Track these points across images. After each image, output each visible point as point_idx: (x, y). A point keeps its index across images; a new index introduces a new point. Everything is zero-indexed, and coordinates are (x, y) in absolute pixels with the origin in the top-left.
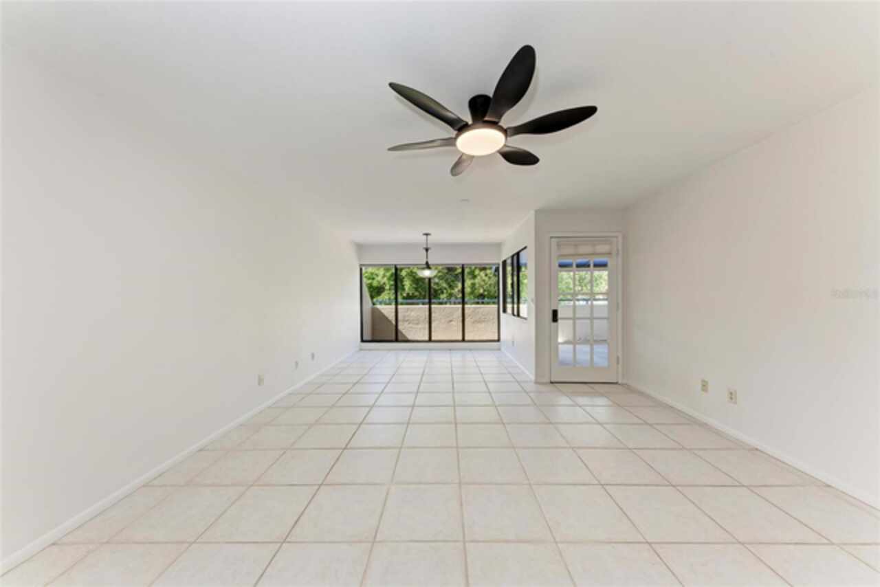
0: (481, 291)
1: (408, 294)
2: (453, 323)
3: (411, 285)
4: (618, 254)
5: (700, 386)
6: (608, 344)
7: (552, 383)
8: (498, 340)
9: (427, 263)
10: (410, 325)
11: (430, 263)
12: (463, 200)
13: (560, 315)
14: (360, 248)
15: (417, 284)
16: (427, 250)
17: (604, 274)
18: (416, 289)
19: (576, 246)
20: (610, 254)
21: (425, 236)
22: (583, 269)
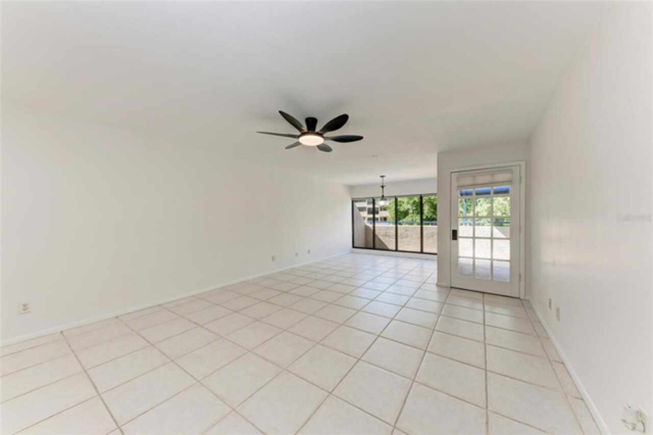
4: (520, 181)
7: (451, 288)
9: (383, 196)
10: (390, 239)
11: (385, 195)
13: (460, 235)
14: (351, 188)
16: (383, 187)
20: (510, 182)
21: (381, 178)
22: (482, 196)
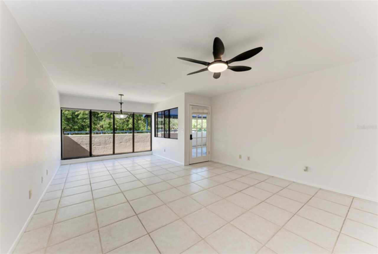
2: (122, 143)
4: (209, 113)
5: (239, 157)
6: (206, 147)
7: (190, 164)
8: (151, 150)
9: (121, 111)
12: (163, 83)
13: (193, 137)
16: (121, 104)
17: (205, 121)
19: (198, 109)
20: (207, 113)
21: (120, 96)
22: (200, 119)
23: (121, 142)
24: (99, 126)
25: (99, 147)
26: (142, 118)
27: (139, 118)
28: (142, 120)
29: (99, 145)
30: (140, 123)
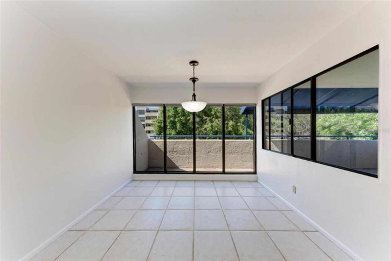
0: (216, 129)
1: (179, 131)
3: (180, 126)
8: (255, 173)
10: (178, 155)
15: (183, 126)
16: (194, 81)
18: (183, 128)
23: (209, 152)
24: (203, 129)
25: (182, 156)
26: (241, 120)
27: (238, 121)
28: (241, 122)
29: (183, 154)
30: (239, 126)
